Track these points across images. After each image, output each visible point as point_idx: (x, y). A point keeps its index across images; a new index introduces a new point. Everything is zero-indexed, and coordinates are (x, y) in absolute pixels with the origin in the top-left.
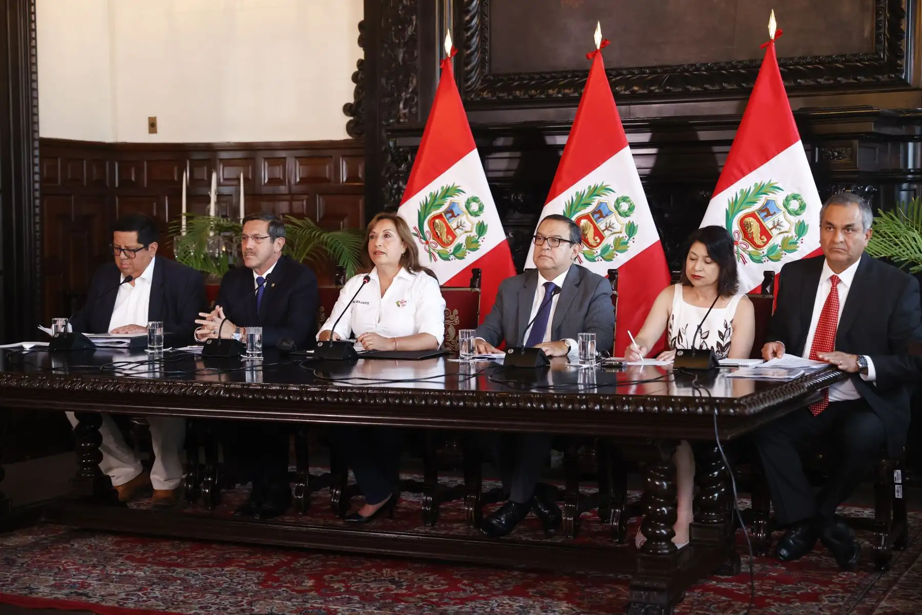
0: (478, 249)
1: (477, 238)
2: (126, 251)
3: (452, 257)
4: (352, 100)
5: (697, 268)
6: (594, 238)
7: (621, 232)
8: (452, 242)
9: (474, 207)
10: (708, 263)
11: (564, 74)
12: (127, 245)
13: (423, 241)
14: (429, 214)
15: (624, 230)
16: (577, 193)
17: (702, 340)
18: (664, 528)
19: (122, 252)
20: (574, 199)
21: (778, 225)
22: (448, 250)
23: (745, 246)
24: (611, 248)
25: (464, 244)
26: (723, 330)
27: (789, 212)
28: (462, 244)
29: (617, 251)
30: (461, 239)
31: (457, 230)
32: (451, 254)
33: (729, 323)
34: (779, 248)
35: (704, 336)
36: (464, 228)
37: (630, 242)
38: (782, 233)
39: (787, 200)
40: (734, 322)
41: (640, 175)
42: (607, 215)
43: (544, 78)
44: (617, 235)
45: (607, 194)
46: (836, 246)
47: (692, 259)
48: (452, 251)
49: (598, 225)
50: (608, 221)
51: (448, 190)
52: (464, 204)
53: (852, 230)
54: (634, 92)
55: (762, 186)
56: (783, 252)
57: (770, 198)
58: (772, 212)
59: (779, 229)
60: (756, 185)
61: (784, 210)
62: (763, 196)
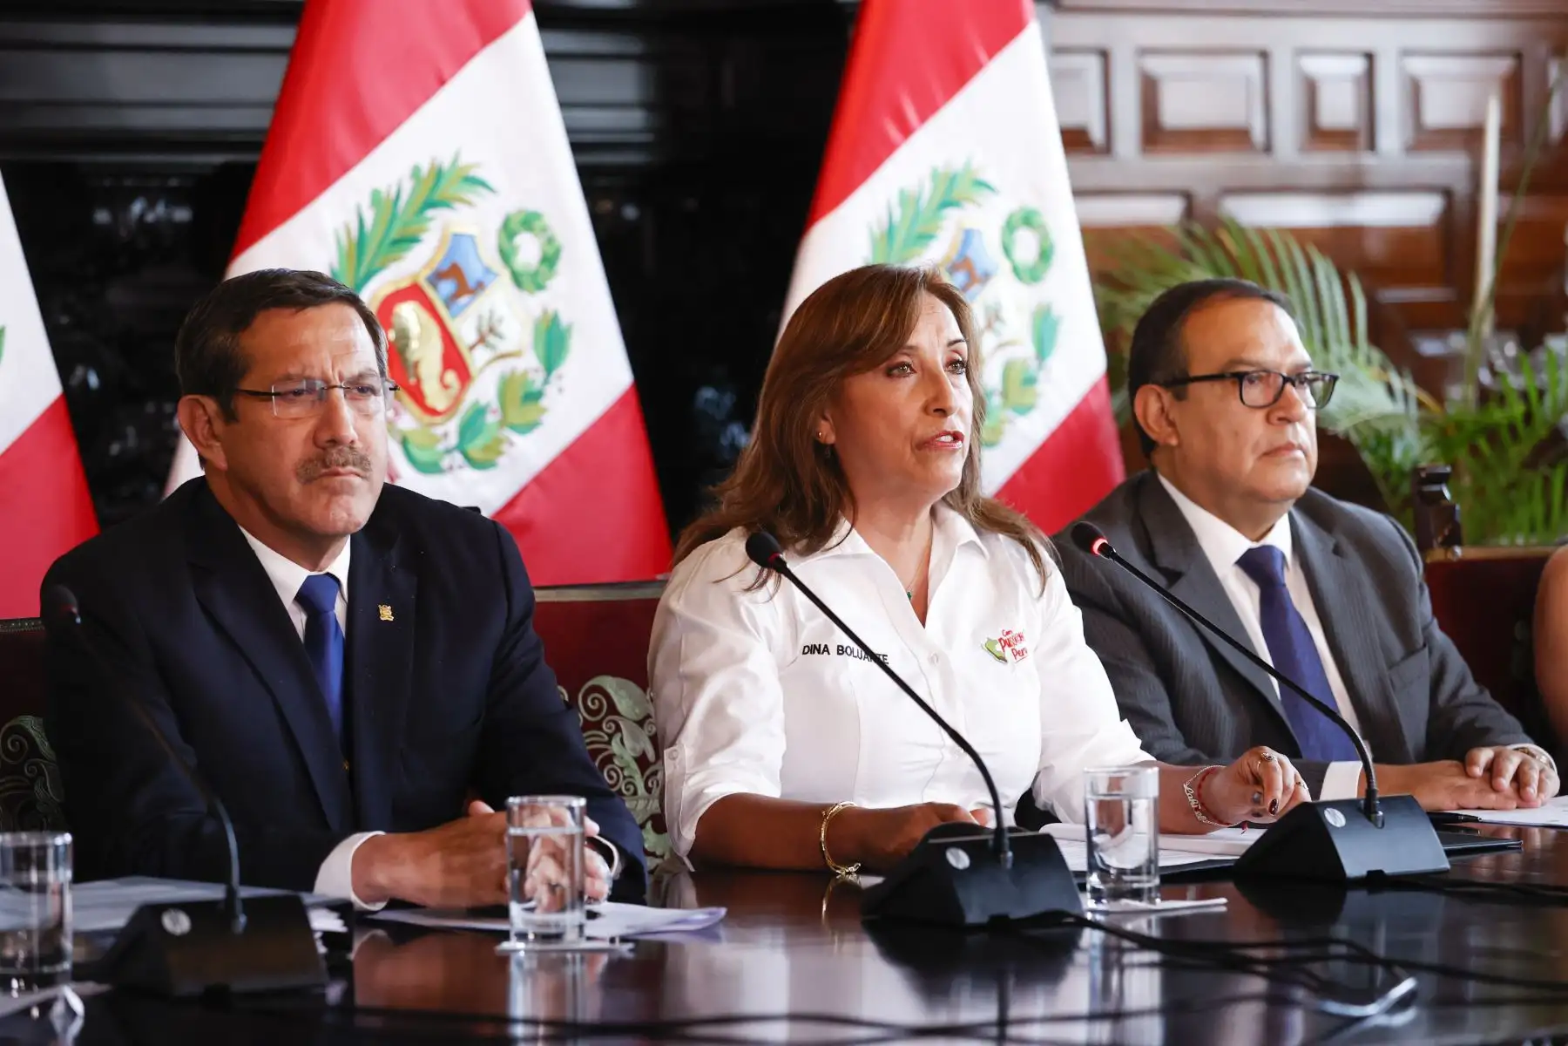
6: (442, 379)
7: (521, 353)
15: (529, 344)
16: (376, 198)
20: (368, 218)
21: (995, 317)
24: (489, 417)
29: (510, 426)
37: (551, 390)
38: (1003, 344)
39: (1010, 228)
41: (570, 131)
42: (479, 286)
44: (507, 366)
45: (472, 198)
49: (454, 326)
50: (485, 310)
55: (952, 180)
56: (1010, 413)
57: (969, 224)
58: (979, 271)
59: (998, 333)
60: (935, 175)
61: (1005, 265)
62: (951, 214)
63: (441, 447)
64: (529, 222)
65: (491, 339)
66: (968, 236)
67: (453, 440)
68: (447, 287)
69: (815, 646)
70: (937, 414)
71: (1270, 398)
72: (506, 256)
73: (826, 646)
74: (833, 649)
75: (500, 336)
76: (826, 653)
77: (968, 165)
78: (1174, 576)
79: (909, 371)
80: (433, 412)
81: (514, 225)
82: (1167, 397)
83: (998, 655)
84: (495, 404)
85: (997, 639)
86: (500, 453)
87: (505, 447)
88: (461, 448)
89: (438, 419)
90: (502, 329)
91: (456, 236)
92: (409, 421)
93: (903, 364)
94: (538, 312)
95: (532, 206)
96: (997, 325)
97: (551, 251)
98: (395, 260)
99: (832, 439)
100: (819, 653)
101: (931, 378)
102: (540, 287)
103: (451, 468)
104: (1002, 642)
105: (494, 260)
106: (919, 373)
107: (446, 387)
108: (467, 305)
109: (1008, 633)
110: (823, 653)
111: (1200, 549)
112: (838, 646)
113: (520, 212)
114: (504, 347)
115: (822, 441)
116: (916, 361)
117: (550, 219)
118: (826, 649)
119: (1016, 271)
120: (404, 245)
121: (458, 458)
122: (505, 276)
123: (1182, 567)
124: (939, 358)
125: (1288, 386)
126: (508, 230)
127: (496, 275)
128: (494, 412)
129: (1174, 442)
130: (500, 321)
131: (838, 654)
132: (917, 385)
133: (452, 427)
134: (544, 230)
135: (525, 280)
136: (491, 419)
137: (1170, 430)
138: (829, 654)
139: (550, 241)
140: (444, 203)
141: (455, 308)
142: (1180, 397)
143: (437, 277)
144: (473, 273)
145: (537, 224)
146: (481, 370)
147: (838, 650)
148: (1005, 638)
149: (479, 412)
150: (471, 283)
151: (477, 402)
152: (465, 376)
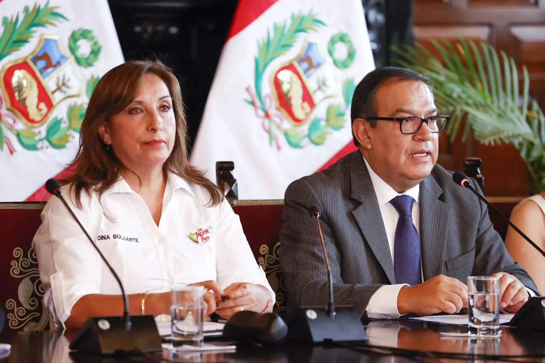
23: (279, 121)
38: (327, 97)
39: (333, 42)
42: (58, 64)
49: (44, 81)
55: (302, 19)
56: (329, 130)
57: (311, 40)
58: (315, 62)
59: (324, 92)
60: (293, 17)
61: (329, 60)
62: (302, 35)
63: (37, 138)
64: (85, 34)
65: (63, 88)
66: (310, 46)
67: (44, 134)
68: (42, 64)
69: (103, 236)
70: (152, 131)
71: (416, 129)
72: (73, 50)
73: (108, 236)
74: (111, 236)
75: (68, 87)
76: (108, 239)
77: (310, 12)
78: (357, 204)
79: (140, 111)
80: (32, 121)
81: (77, 36)
82: (368, 125)
83: (195, 240)
84: (66, 118)
85: (195, 233)
86: (68, 142)
87: (70, 139)
88: (47, 138)
89: (36, 125)
90: (69, 84)
91: (47, 40)
92: (21, 125)
93: (136, 108)
94: (89, 77)
95: (86, 27)
96: (324, 88)
97: (96, 48)
98: (15, 50)
99: (110, 142)
100: (105, 239)
101: (150, 114)
102: (90, 65)
103: (42, 148)
104: (197, 234)
105: (66, 52)
106: (145, 112)
107: (40, 110)
108: (51, 72)
109: (200, 230)
110: (107, 239)
111: (373, 190)
112: (114, 235)
113: (79, 30)
114: (70, 92)
115: (105, 143)
116: (144, 108)
117: (96, 33)
118: (108, 237)
119: (335, 63)
120: (18, 44)
121: (46, 143)
122: (72, 59)
123: (363, 200)
124: (155, 106)
125: (424, 124)
126: (74, 38)
127: (67, 59)
128: (65, 122)
129: (369, 147)
130: (69, 80)
131: (114, 238)
132: (143, 118)
133: (43, 129)
134: (92, 38)
135: (83, 62)
136: (63, 126)
137: (368, 140)
138: (109, 239)
139: (96, 43)
140: (41, 24)
141: (44, 73)
142: (373, 126)
143: (36, 59)
144: (55, 58)
145: (89, 36)
146: (59, 103)
147: (114, 237)
148: (198, 232)
149: (57, 123)
150: (54, 62)
151: (56, 117)
152: (50, 106)
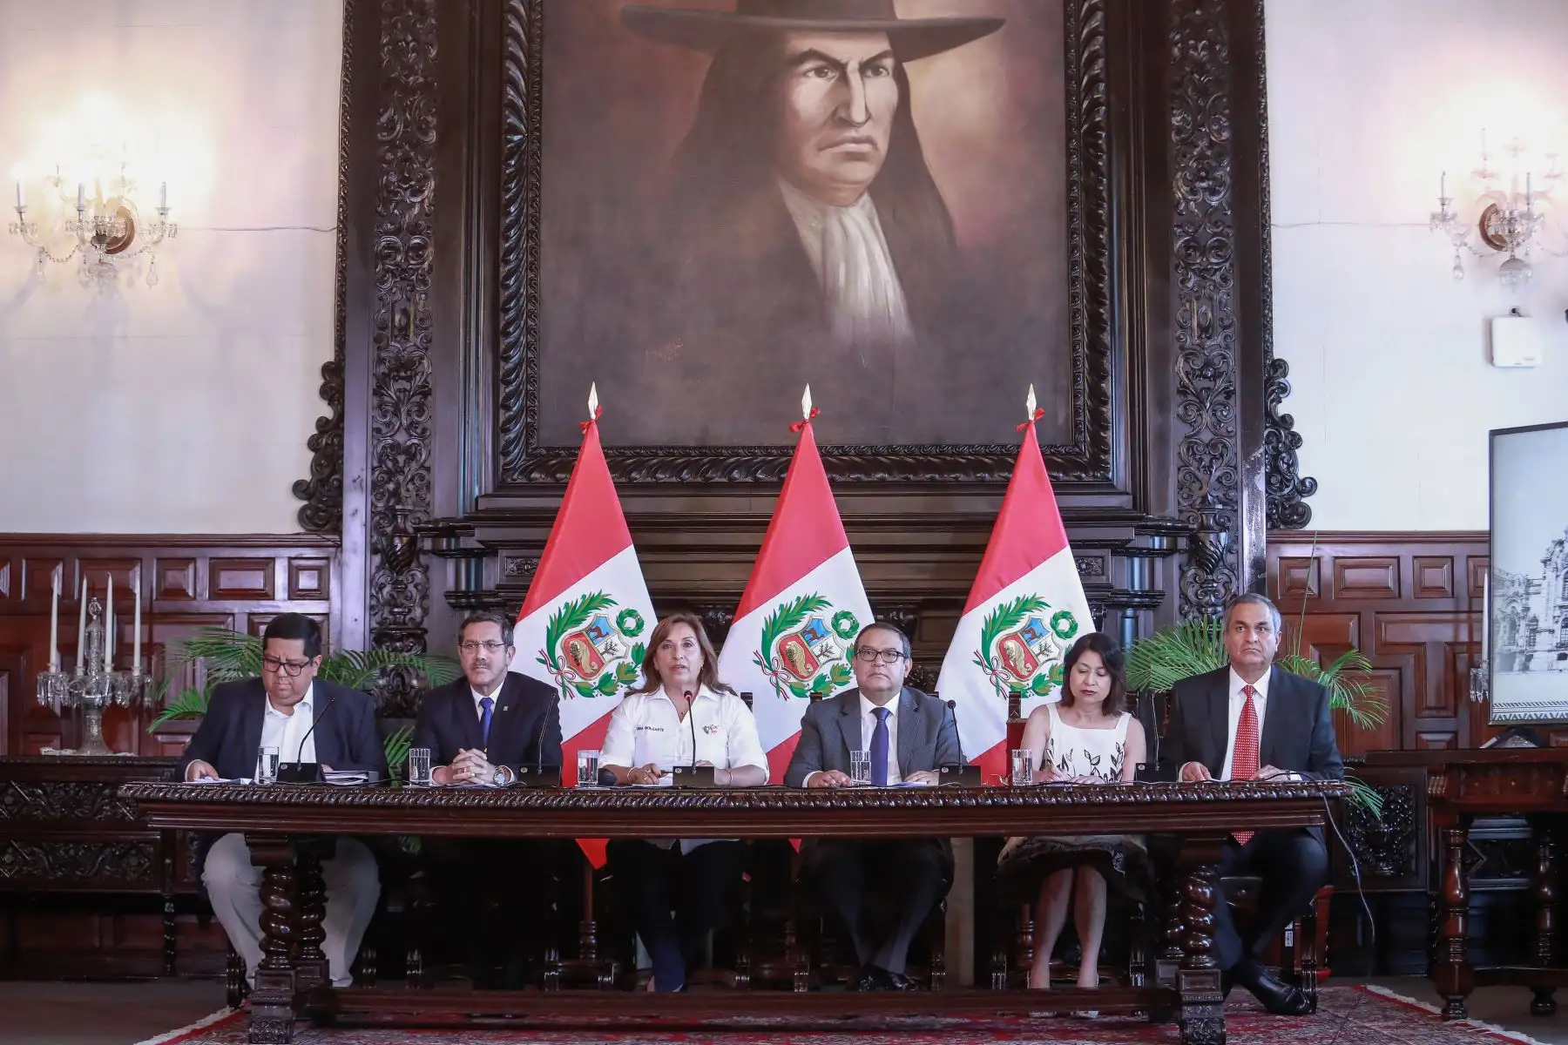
0: (635, 681)
1: (634, 666)
2: (286, 666)
3: (596, 692)
4: (307, 476)
5: (1091, 681)
6: (806, 666)
7: (840, 659)
8: (597, 671)
9: (630, 623)
10: (1101, 676)
11: (653, 451)
12: (289, 658)
13: (554, 670)
14: (563, 632)
15: (845, 657)
17: (1093, 767)
18: (1205, 939)
19: (282, 667)
20: (778, 614)
21: (1045, 649)
22: (591, 682)
23: (1005, 677)
24: (827, 680)
25: (615, 675)
26: (1116, 754)
27: (1057, 633)
28: (612, 674)
29: (835, 683)
30: (611, 668)
31: (605, 655)
32: (596, 688)
33: (1121, 747)
34: (1046, 679)
35: (1094, 762)
36: (615, 653)
38: (1050, 660)
39: (1055, 619)
40: (1126, 746)
42: (823, 636)
43: (623, 455)
44: (836, 662)
45: (823, 608)
46: (1250, 646)
47: (1081, 672)
48: (597, 684)
49: (810, 649)
50: (824, 644)
51: (592, 599)
52: (615, 619)
53: (1266, 629)
54: (757, 480)
55: (1026, 601)
56: (1052, 684)
58: (1038, 634)
59: (1047, 655)
61: (1052, 632)
62: (1026, 613)
66: (1033, 621)
78: (845, 715)
79: (669, 647)
93: (667, 645)
96: (1046, 652)
111: (859, 706)
123: (849, 713)
125: (879, 655)
132: (671, 651)
